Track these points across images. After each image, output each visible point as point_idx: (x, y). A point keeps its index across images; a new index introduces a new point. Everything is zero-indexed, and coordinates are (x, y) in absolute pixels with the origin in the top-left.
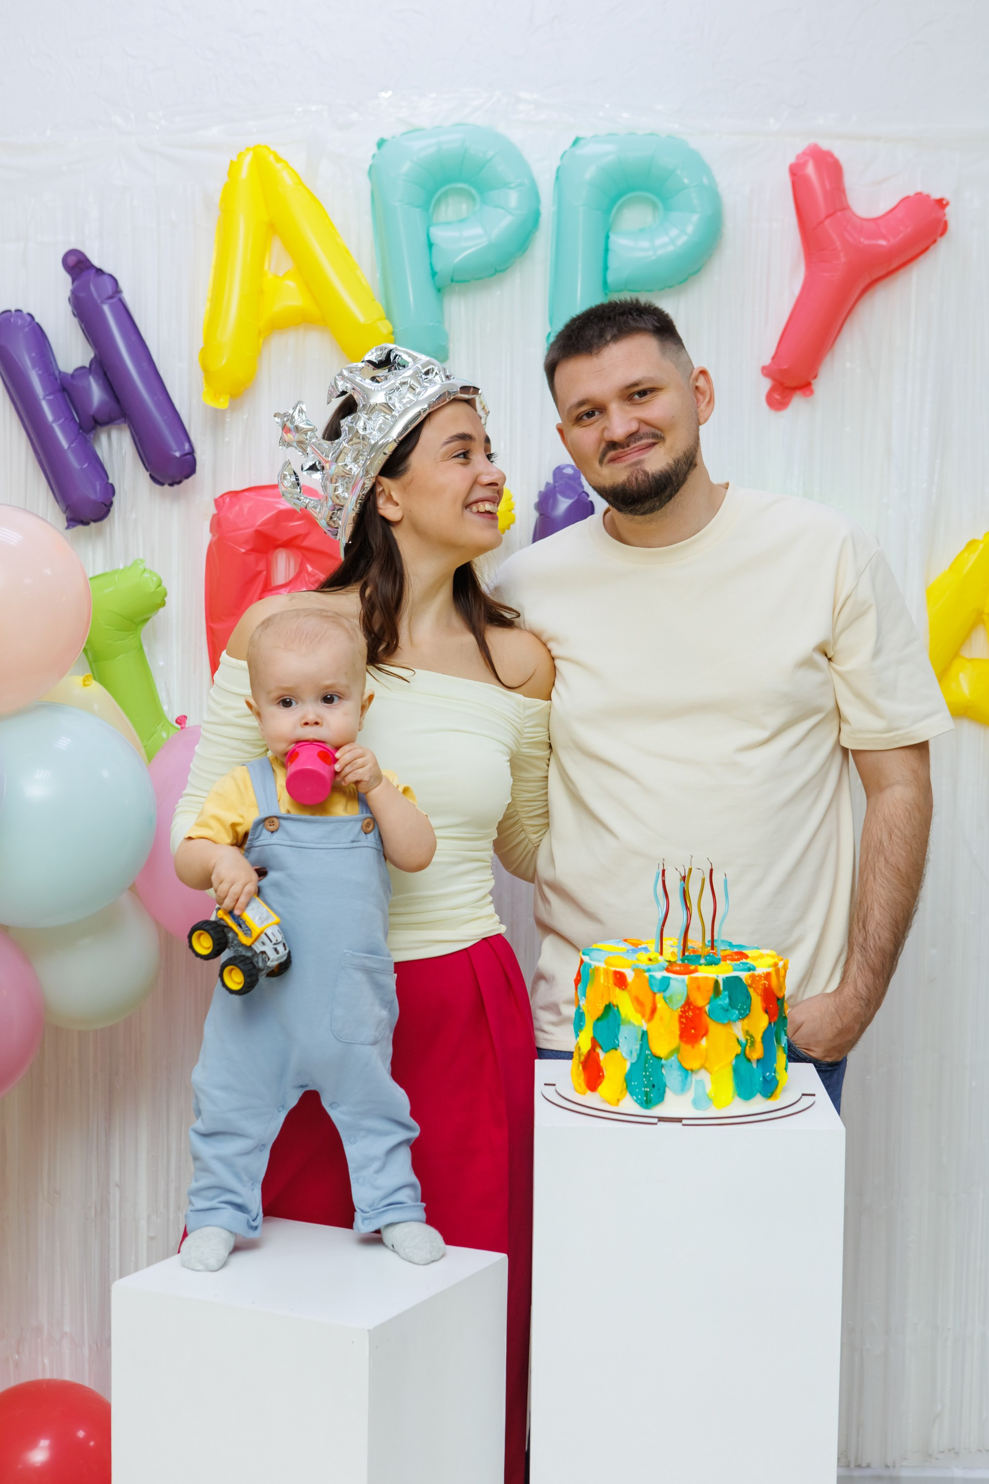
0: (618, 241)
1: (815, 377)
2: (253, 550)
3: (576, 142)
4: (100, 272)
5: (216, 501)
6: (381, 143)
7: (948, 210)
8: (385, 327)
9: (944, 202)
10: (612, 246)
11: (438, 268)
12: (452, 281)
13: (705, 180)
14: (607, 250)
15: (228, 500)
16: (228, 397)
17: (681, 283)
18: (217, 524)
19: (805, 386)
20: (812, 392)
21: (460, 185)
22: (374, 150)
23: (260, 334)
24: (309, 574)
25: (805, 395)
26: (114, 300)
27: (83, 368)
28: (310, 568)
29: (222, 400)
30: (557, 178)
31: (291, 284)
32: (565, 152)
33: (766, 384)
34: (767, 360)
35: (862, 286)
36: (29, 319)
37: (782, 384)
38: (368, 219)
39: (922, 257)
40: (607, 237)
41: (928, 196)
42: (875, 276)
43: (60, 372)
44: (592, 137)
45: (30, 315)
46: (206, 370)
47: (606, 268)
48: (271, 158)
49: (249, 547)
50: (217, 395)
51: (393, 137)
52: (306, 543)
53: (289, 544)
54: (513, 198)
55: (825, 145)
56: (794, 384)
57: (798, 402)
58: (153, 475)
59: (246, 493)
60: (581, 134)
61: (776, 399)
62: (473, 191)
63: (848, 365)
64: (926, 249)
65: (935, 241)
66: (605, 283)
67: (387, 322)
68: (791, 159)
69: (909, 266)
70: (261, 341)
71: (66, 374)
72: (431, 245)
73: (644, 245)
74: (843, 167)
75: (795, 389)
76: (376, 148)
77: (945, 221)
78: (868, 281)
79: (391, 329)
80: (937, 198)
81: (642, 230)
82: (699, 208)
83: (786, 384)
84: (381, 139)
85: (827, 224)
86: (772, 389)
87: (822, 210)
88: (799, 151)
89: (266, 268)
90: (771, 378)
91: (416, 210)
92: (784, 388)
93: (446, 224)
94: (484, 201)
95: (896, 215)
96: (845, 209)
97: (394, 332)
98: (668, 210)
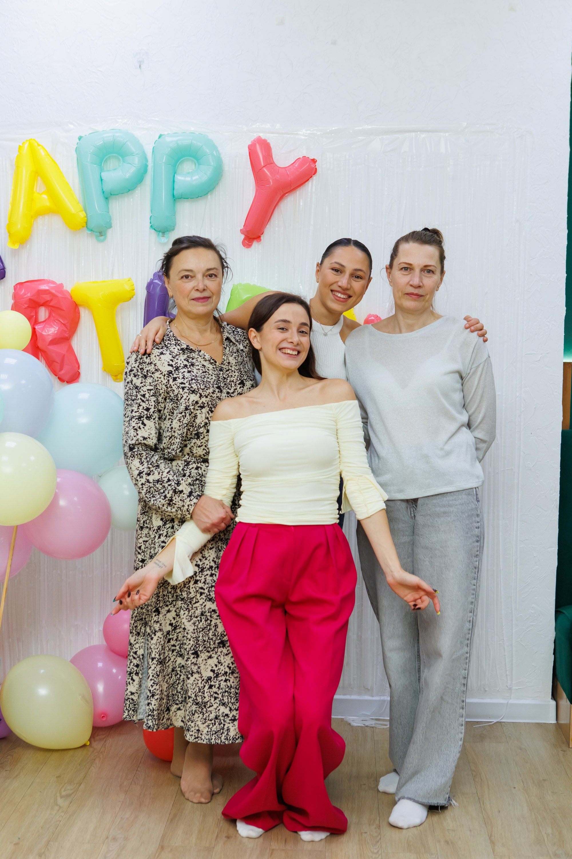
0: (179, 178)
1: (262, 234)
2: (27, 307)
3: (160, 136)
5: (14, 286)
6: (80, 138)
7: (317, 164)
8: (83, 214)
9: (315, 160)
10: (175, 180)
11: (104, 190)
12: (111, 194)
13: (215, 153)
14: (174, 181)
15: (18, 286)
16: (19, 244)
17: (205, 195)
18: (15, 296)
19: (258, 238)
20: (261, 240)
21: (114, 155)
23: (32, 217)
24: (53, 316)
25: (258, 242)
28: (54, 315)
29: (16, 245)
30: (153, 151)
31: (45, 196)
32: (157, 140)
33: (243, 237)
34: (242, 227)
35: (280, 196)
37: (248, 237)
38: (76, 170)
39: (306, 183)
40: (174, 176)
41: (308, 158)
42: (285, 192)
44: (167, 134)
46: (9, 232)
47: (174, 189)
48: (36, 144)
49: (26, 306)
50: (14, 243)
51: (85, 136)
52: (51, 304)
53: (45, 304)
54: (136, 161)
55: (263, 136)
56: (253, 237)
57: (255, 244)
59: (26, 283)
60: (162, 133)
61: (246, 242)
62: (120, 158)
63: (277, 229)
64: (308, 180)
65: (311, 177)
66: (174, 196)
67: (84, 212)
68: (250, 143)
69: (302, 187)
70: (33, 219)
72: (102, 180)
73: (188, 179)
74: (272, 146)
75: (254, 239)
76: (78, 140)
77: (316, 168)
78: (282, 194)
79: (85, 215)
80: (312, 158)
81: (189, 173)
82: (212, 164)
83: (250, 237)
84: (80, 136)
85: (265, 169)
86: (244, 239)
87: (263, 164)
88: (253, 140)
89: (35, 190)
90: (244, 234)
91: (95, 165)
92: (250, 238)
93: (108, 171)
94: (124, 162)
95: (294, 166)
96: (272, 163)
97: (87, 217)
98: (199, 164)
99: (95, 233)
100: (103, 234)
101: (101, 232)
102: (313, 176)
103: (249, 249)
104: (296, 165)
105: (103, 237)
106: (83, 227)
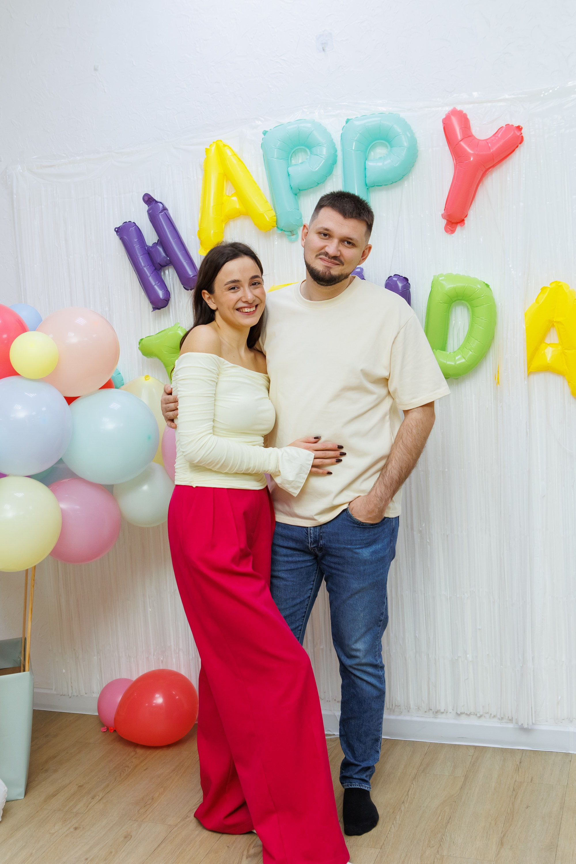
0: (370, 164)
1: (466, 217)
3: (348, 121)
4: (157, 202)
6: (265, 133)
7: (523, 131)
8: (272, 214)
9: (520, 127)
10: (367, 166)
11: (292, 186)
12: (300, 190)
13: (408, 132)
14: (365, 169)
17: (399, 180)
19: (462, 221)
20: (464, 224)
21: (301, 147)
22: (263, 136)
23: (222, 221)
25: (461, 226)
26: (162, 213)
27: (155, 243)
30: (341, 139)
31: (235, 198)
32: (344, 126)
33: (444, 222)
34: (443, 212)
35: (482, 172)
36: (134, 224)
37: (451, 222)
38: (264, 168)
39: (512, 155)
40: (365, 163)
41: (512, 125)
42: (488, 167)
43: (147, 246)
44: (355, 118)
45: (134, 223)
46: (201, 240)
47: (366, 177)
48: (223, 145)
51: (270, 129)
54: (325, 151)
55: (459, 108)
56: (456, 221)
57: (459, 228)
58: (185, 287)
60: (350, 118)
61: (448, 228)
62: (308, 150)
64: (514, 150)
65: (517, 147)
66: (366, 184)
67: (273, 211)
68: (444, 117)
69: (506, 160)
70: (224, 225)
71: (149, 246)
72: (289, 175)
73: (380, 164)
74: (468, 117)
75: (457, 223)
76: (263, 135)
77: (522, 136)
78: (484, 170)
79: (274, 214)
80: (517, 125)
81: (380, 158)
82: (406, 144)
83: (453, 221)
84: (264, 131)
85: (462, 143)
86: (447, 224)
87: (459, 137)
88: (447, 112)
89: (224, 193)
90: (446, 219)
91: (282, 160)
92: (453, 223)
93: (295, 165)
94: (311, 153)
95: (497, 137)
96: (470, 136)
97: (276, 216)
98: (391, 147)
99: (285, 233)
100: (295, 233)
101: (293, 231)
102: (519, 145)
103: (453, 235)
104: (499, 134)
105: (294, 236)
106: (273, 227)
